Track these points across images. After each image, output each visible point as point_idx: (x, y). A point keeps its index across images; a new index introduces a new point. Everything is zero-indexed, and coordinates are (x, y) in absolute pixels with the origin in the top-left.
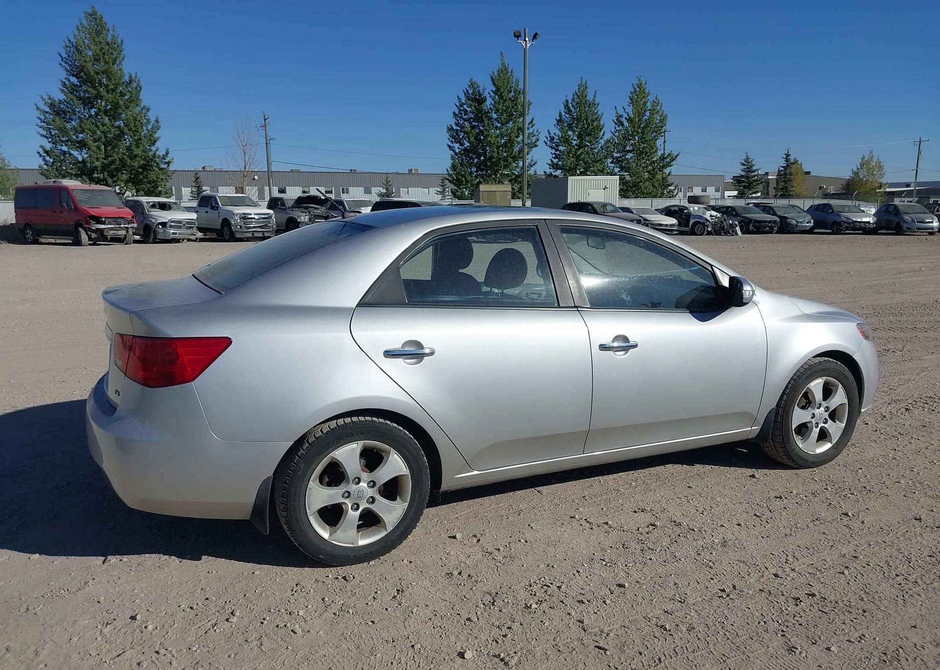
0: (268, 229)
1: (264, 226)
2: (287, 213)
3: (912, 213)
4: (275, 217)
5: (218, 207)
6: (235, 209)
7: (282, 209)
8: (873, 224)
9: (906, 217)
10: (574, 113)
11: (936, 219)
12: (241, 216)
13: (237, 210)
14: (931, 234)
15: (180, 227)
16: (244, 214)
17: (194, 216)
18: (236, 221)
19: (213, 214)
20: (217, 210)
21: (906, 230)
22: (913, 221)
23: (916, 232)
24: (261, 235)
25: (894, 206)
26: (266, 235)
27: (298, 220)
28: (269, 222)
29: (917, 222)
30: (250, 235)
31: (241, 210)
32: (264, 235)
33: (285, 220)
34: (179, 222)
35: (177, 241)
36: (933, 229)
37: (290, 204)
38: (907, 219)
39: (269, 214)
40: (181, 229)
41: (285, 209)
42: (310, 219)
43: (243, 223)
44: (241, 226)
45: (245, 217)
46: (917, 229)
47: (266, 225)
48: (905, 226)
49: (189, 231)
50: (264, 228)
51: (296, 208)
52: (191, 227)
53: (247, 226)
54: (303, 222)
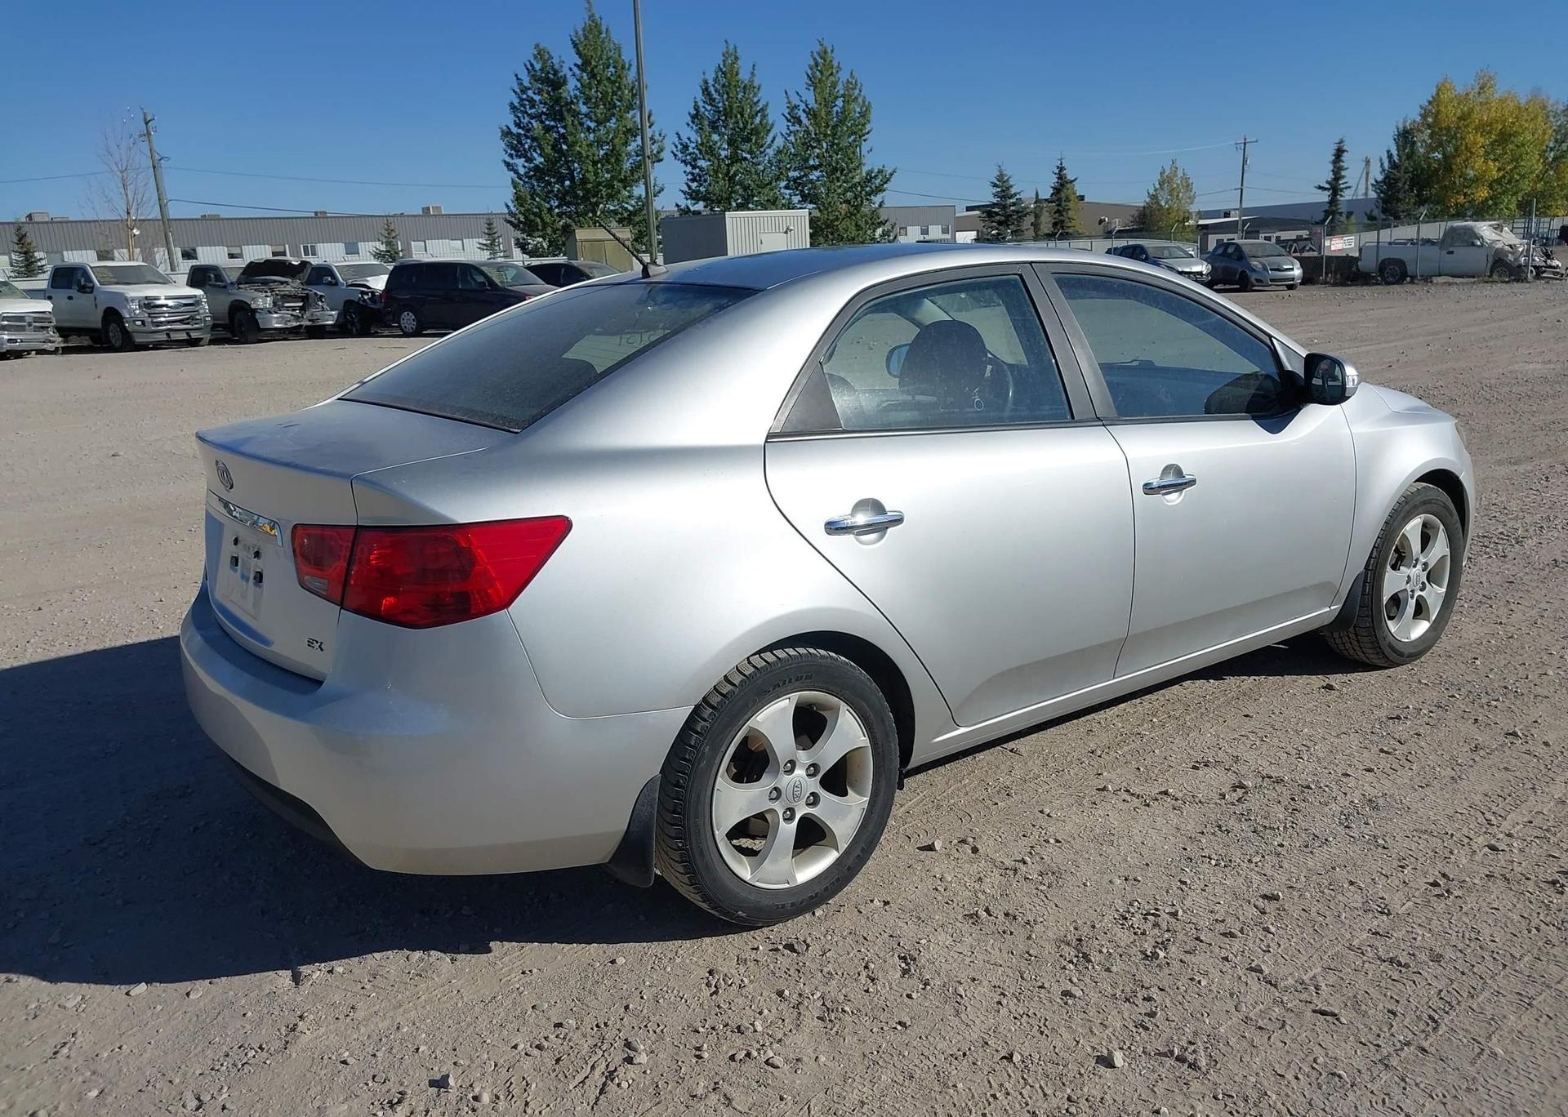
0: (196, 324)
1: (188, 319)
2: (230, 294)
3: (1262, 257)
4: (207, 302)
5: (93, 288)
6: (128, 289)
7: (219, 286)
8: (1207, 275)
9: (1255, 263)
10: (719, 102)
11: (1297, 264)
12: (142, 303)
13: (132, 290)
14: (1290, 287)
15: (22, 329)
16: (146, 298)
17: (46, 306)
18: (132, 312)
19: (83, 300)
20: (92, 292)
21: (1255, 282)
22: (1265, 269)
23: (1271, 285)
24: (183, 336)
25: (1234, 246)
26: (194, 335)
27: (253, 306)
28: (197, 311)
29: (1271, 270)
30: (163, 337)
31: (140, 291)
32: (190, 336)
33: (227, 309)
34: (21, 318)
35: (18, 354)
36: (1293, 279)
37: (233, 277)
38: (1256, 266)
39: (195, 296)
40: (24, 330)
41: (225, 287)
42: (275, 304)
43: (147, 315)
44: (143, 322)
45: (148, 304)
46: (1272, 280)
47: (192, 318)
48: (1253, 277)
49: (41, 335)
50: (188, 324)
51: (246, 283)
52: (42, 327)
53: (155, 320)
54: (261, 309)
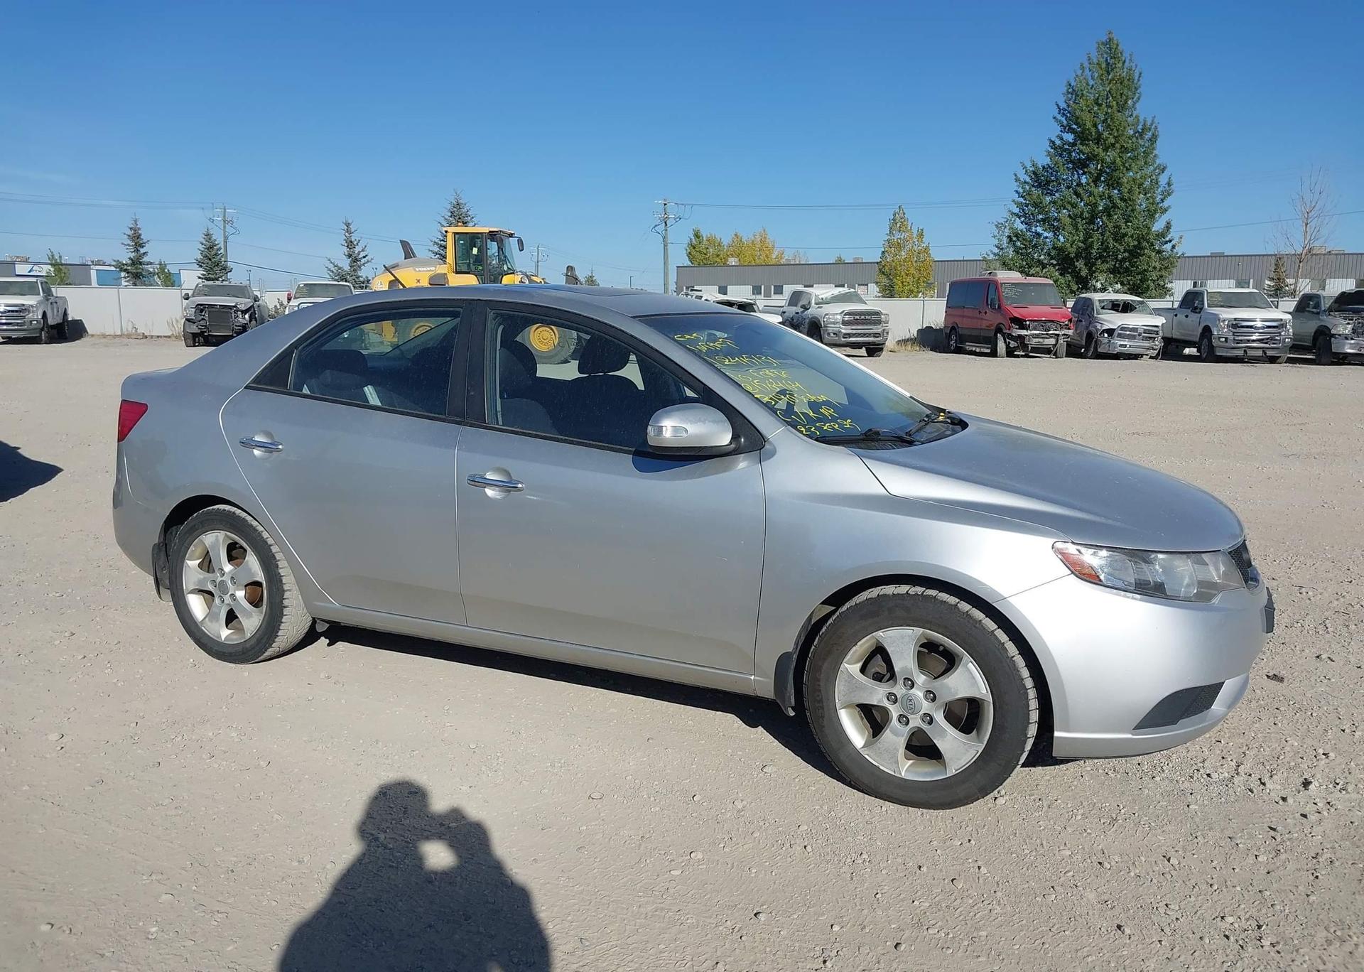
0: (1274, 344)
1: (1268, 339)
2: (1319, 319)
4: (1293, 327)
5: (1201, 309)
6: (1221, 311)
7: (1313, 313)
12: (1230, 323)
13: (1225, 312)
15: (1133, 337)
16: (1235, 319)
17: (1160, 321)
18: (1218, 331)
19: (1194, 317)
20: (1200, 313)
24: (1260, 353)
26: (1269, 353)
27: (1333, 332)
28: (1280, 333)
30: (1240, 353)
31: (1233, 314)
32: (1265, 353)
33: (1314, 330)
34: (1134, 330)
35: (1136, 357)
37: (1325, 305)
39: (1282, 320)
40: (1135, 339)
41: (1318, 313)
42: (1354, 330)
43: (1231, 334)
44: (1226, 339)
45: (1237, 324)
47: (1272, 339)
49: (1146, 344)
50: (1266, 343)
51: (1336, 311)
52: (1150, 338)
53: (1237, 338)
54: (1340, 335)
